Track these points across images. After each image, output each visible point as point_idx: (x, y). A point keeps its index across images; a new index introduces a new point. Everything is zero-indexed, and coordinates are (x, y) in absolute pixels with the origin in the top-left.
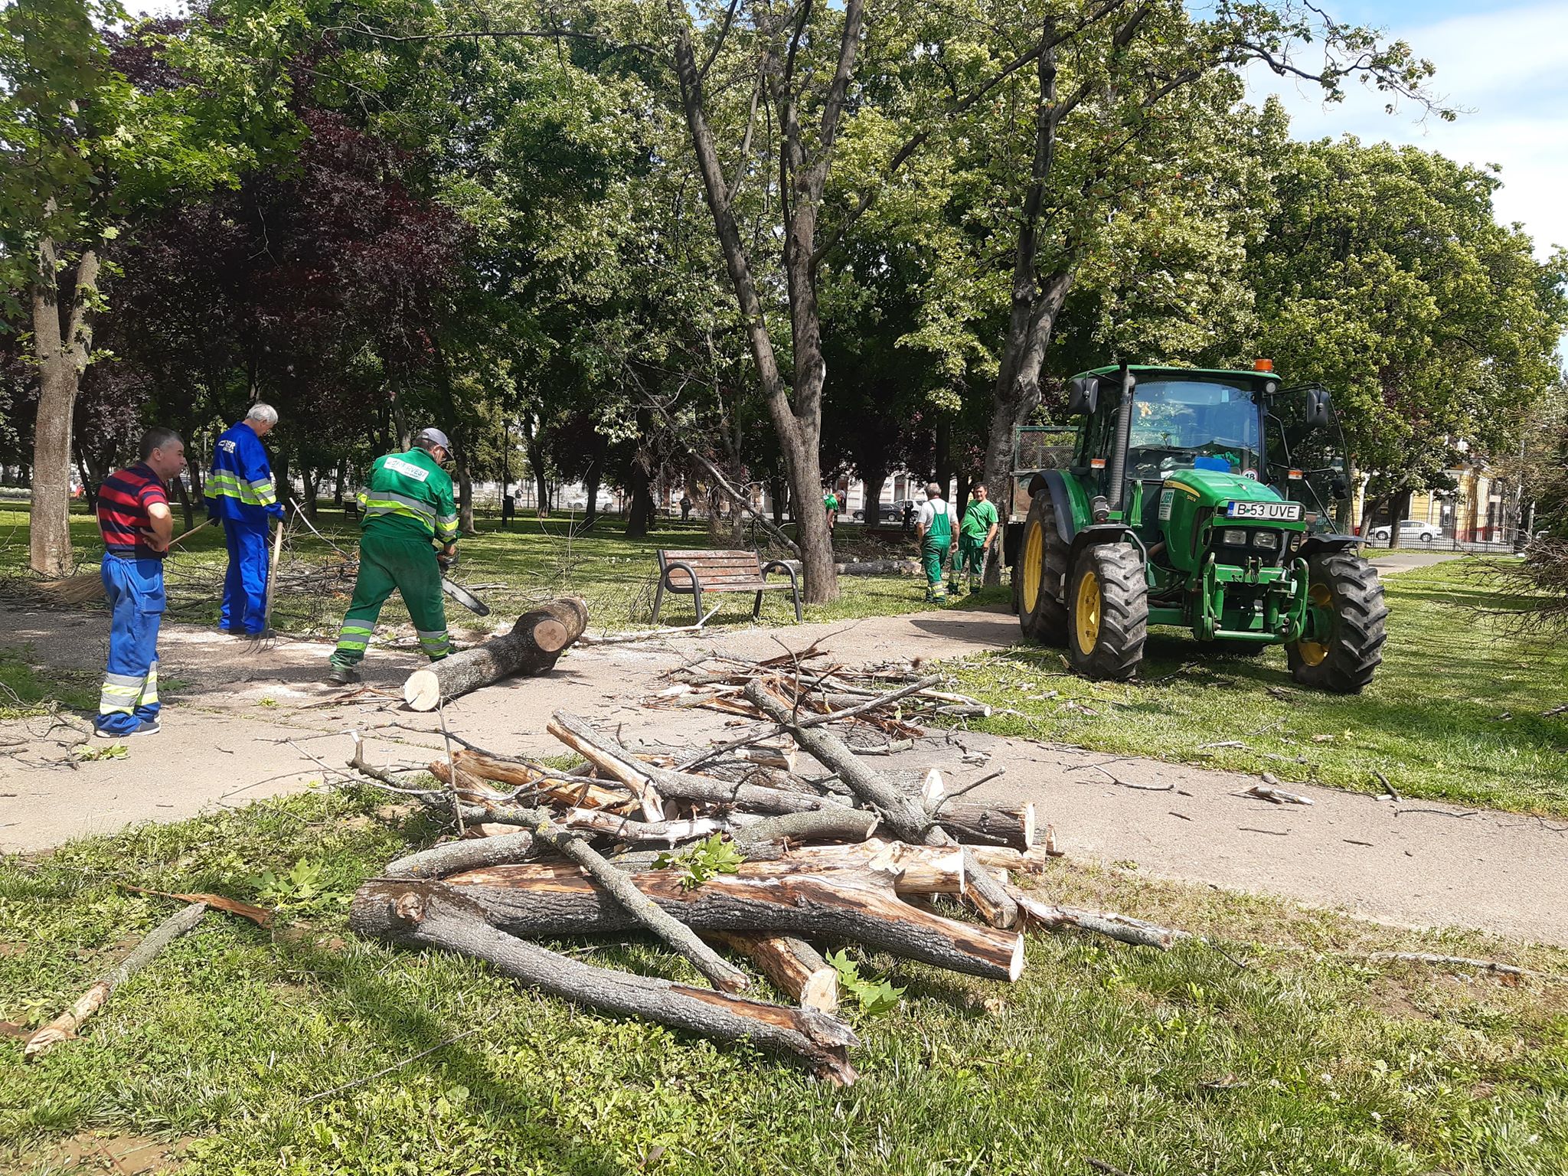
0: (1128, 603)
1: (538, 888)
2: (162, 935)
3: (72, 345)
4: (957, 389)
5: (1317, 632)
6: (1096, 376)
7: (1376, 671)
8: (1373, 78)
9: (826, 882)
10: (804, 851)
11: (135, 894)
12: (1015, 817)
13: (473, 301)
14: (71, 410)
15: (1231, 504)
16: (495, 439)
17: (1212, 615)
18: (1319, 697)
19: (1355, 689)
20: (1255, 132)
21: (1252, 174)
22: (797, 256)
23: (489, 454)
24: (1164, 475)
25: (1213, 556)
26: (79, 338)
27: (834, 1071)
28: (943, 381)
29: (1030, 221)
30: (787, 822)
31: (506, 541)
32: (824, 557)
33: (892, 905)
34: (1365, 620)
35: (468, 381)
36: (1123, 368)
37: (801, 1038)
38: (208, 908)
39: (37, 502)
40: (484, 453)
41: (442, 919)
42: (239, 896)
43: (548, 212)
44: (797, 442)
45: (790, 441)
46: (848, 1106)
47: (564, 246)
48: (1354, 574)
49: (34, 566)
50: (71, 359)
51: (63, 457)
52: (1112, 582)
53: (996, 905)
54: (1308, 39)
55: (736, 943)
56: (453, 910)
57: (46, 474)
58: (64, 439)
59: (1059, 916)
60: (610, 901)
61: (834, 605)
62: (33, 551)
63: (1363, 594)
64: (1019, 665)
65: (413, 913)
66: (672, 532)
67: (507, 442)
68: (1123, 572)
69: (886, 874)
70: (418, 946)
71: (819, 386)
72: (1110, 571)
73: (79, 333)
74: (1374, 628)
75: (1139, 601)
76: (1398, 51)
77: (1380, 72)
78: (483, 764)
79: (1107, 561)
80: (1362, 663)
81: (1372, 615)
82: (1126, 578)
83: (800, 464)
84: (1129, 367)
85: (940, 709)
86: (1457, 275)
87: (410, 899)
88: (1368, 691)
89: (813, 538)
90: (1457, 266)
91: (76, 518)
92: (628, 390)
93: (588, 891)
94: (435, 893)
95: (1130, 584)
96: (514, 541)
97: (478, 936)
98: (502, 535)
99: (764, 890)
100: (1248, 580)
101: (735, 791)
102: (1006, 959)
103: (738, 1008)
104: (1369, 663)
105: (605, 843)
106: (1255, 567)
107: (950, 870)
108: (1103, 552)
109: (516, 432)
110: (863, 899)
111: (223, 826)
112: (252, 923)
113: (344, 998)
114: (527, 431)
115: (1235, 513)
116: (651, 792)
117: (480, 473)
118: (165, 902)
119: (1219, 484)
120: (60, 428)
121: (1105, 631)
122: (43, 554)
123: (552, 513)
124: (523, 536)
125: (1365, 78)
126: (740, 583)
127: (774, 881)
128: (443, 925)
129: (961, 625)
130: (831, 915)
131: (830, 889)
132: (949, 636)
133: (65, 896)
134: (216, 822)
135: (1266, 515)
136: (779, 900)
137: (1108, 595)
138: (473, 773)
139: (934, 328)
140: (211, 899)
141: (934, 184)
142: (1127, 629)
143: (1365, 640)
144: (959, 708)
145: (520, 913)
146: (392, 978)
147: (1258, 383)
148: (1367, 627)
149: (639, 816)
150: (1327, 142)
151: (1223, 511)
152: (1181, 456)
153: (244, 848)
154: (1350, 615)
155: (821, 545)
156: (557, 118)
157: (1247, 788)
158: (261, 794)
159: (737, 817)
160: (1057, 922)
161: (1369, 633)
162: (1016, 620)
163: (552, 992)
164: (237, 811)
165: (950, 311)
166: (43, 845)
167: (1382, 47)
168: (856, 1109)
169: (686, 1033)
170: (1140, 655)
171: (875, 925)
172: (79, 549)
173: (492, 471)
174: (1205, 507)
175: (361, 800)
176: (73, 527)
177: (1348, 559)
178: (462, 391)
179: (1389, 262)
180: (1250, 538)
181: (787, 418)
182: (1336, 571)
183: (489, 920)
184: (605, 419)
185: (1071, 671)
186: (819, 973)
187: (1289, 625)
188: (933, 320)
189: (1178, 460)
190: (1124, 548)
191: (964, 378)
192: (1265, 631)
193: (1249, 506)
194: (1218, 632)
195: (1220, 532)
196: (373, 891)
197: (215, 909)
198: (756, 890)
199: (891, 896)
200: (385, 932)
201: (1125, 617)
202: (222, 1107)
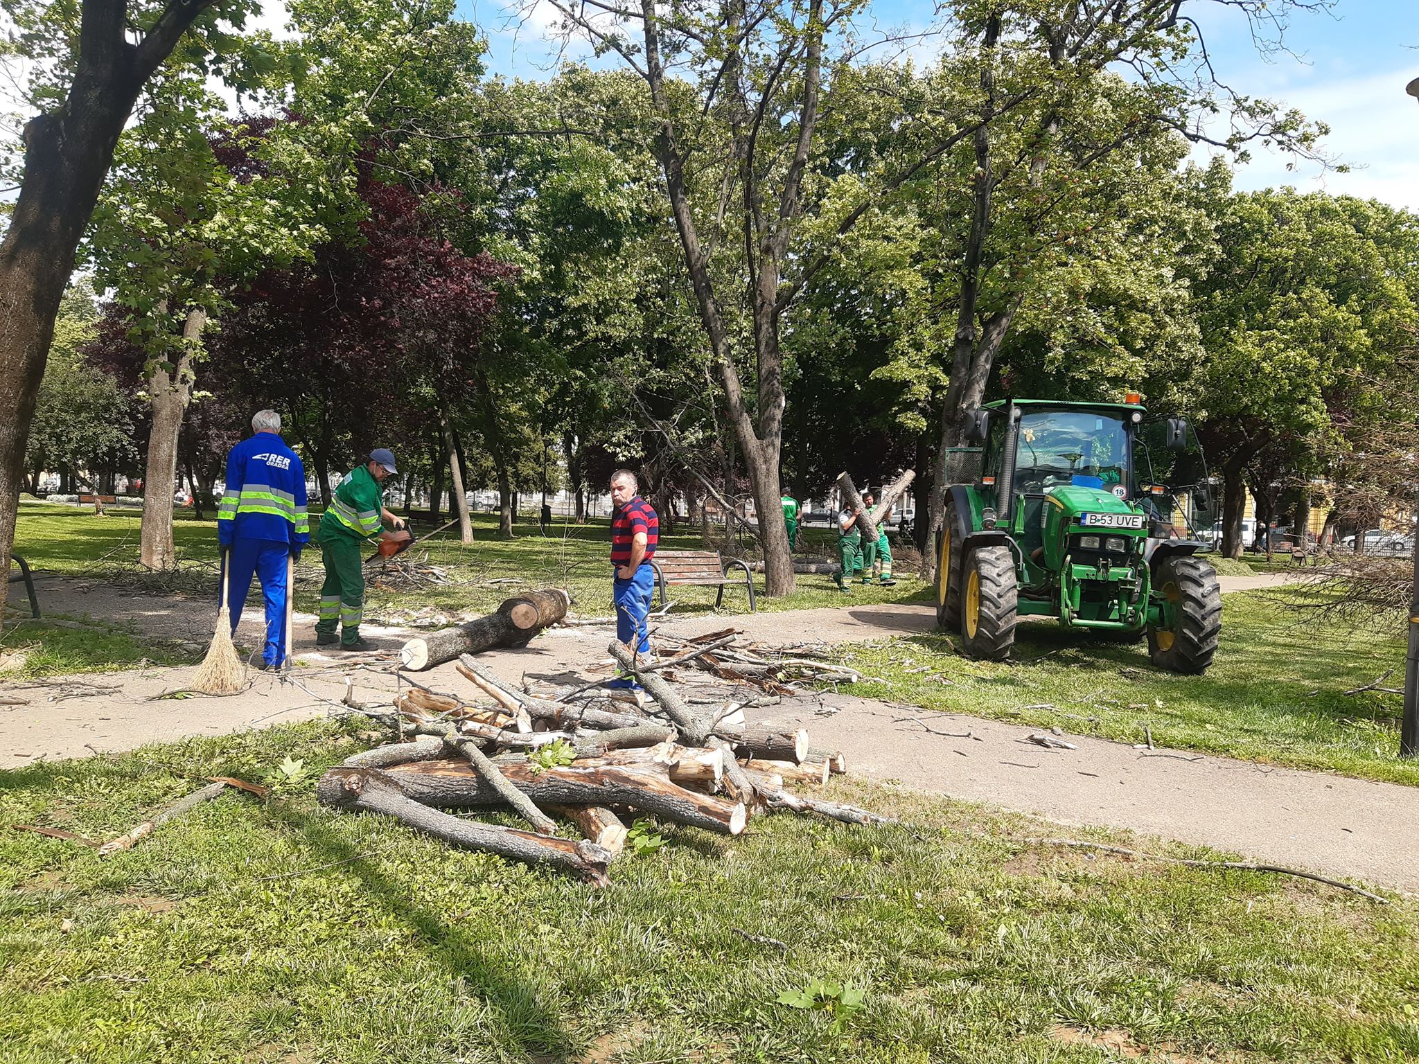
0: (1000, 596)
1: (439, 774)
2: (192, 799)
3: (178, 385)
4: (923, 412)
5: (1167, 623)
6: (988, 409)
7: (1215, 655)
8: (1274, 143)
9: (624, 771)
10: (618, 751)
11: (181, 777)
12: (789, 738)
13: (512, 341)
14: (176, 438)
15: (1084, 515)
16: (538, 456)
17: (1070, 606)
18: (1165, 676)
19: (1199, 671)
20: (1202, 186)
21: (1197, 224)
22: (762, 306)
23: (533, 469)
24: (1046, 490)
25: (1069, 558)
26: (184, 380)
27: (595, 879)
28: (909, 406)
29: (970, 273)
30: (613, 735)
31: (538, 543)
32: (784, 560)
33: (665, 784)
34: (1203, 612)
35: (514, 408)
36: (1009, 402)
37: (576, 858)
38: (227, 785)
39: (147, 510)
40: (527, 469)
41: (373, 792)
42: (250, 781)
43: (576, 264)
44: (760, 462)
45: (754, 460)
46: (598, 898)
47: (591, 292)
48: (1195, 573)
49: (143, 561)
50: (178, 396)
51: (169, 474)
52: (987, 578)
53: (738, 788)
54: (1214, 110)
55: (569, 813)
56: (381, 786)
57: (156, 487)
58: (170, 460)
59: (803, 804)
60: (484, 783)
61: (791, 598)
62: (143, 550)
63: (1201, 590)
64: (915, 647)
65: (355, 787)
66: (687, 537)
67: (548, 459)
68: (997, 570)
69: (663, 764)
70: (359, 809)
71: (779, 414)
72: (986, 570)
73: (184, 376)
74: (1211, 619)
75: (1010, 594)
76: (1294, 118)
77: (1279, 137)
78: (428, 699)
79: (984, 561)
80: (1200, 649)
81: (1208, 608)
82: (999, 575)
83: (762, 479)
84: (1014, 401)
85: (818, 676)
86: (1386, 310)
87: (354, 778)
88: (1209, 673)
89: (773, 541)
90: (1386, 300)
91: (177, 523)
92: (635, 417)
93: (471, 775)
94: (372, 776)
95: (1002, 580)
96: (542, 544)
97: (394, 802)
98: (535, 539)
99: (584, 775)
100: (1100, 578)
101: (581, 714)
102: (727, 817)
103: (543, 842)
104: (1207, 649)
105: (491, 748)
106: (1105, 566)
107: (708, 763)
108: (982, 554)
109: (558, 450)
110: (646, 780)
111: (249, 739)
112: (255, 795)
113: (300, 834)
114: (568, 449)
115: (1087, 522)
116: (523, 712)
117: (525, 485)
118: (199, 781)
119: (1079, 498)
120: (167, 452)
121: (982, 620)
122: (151, 551)
123: (587, 519)
124: (553, 540)
125: (1267, 142)
126: (703, 578)
127: (592, 770)
128: (375, 796)
129: (890, 616)
130: (624, 791)
131: (626, 774)
132: (875, 624)
133: (134, 777)
134: (244, 737)
135: (1114, 524)
136: (593, 782)
137: (983, 589)
138: (421, 706)
139: (903, 362)
140: (230, 781)
141: (906, 236)
142: (999, 618)
143: (1202, 629)
144: (832, 675)
145: (426, 790)
146: (333, 825)
147: (1126, 414)
148: (1204, 618)
149: (514, 728)
150: (1269, 191)
151: (1078, 520)
152: (1061, 475)
153: (259, 753)
154: (1189, 608)
155: (780, 548)
156: (578, 188)
157: (1026, 736)
158: (279, 721)
159: (581, 731)
160: (803, 809)
161: (1206, 623)
162: (932, 612)
163: (436, 836)
164: (261, 732)
165: (918, 346)
166: (124, 748)
167: (1280, 117)
168: (601, 900)
169: (512, 858)
170: (1012, 640)
171: (651, 798)
172: (177, 548)
173: (535, 483)
174: (1068, 517)
175: (347, 726)
176: (175, 530)
177: (1192, 562)
178: (508, 416)
179: (1323, 297)
180: (1103, 544)
181: (752, 442)
182: (1181, 570)
183: (406, 794)
184: (614, 440)
185: (957, 652)
186: (610, 828)
187: (1134, 615)
188: (903, 353)
189: (1058, 478)
190: (1001, 550)
191: (929, 403)
192: (1119, 620)
193: (1099, 517)
194: (1076, 621)
195: (1076, 538)
196: (333, 774)
197: (232, 787)
198: (579, 776)
199: (665, 779)
200: (338, 801)
201: (998, 607)
202: (211, 882)
